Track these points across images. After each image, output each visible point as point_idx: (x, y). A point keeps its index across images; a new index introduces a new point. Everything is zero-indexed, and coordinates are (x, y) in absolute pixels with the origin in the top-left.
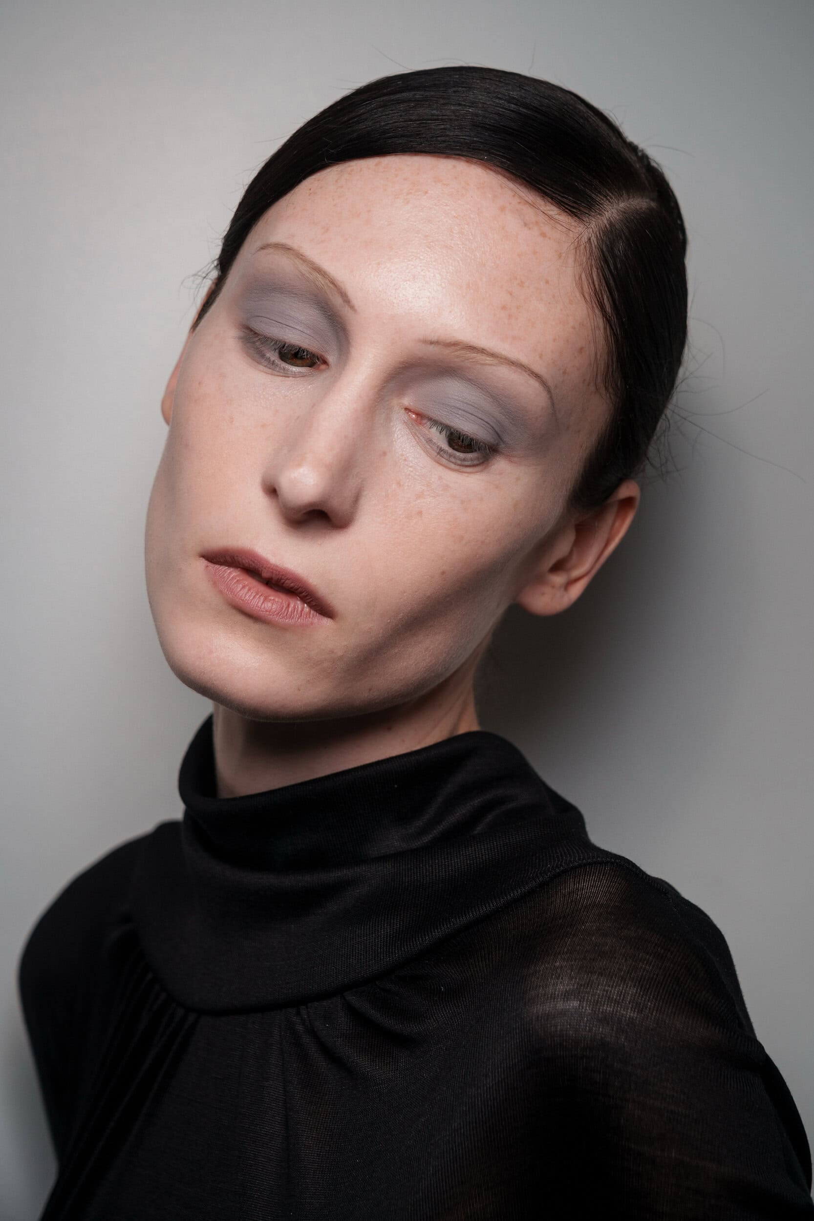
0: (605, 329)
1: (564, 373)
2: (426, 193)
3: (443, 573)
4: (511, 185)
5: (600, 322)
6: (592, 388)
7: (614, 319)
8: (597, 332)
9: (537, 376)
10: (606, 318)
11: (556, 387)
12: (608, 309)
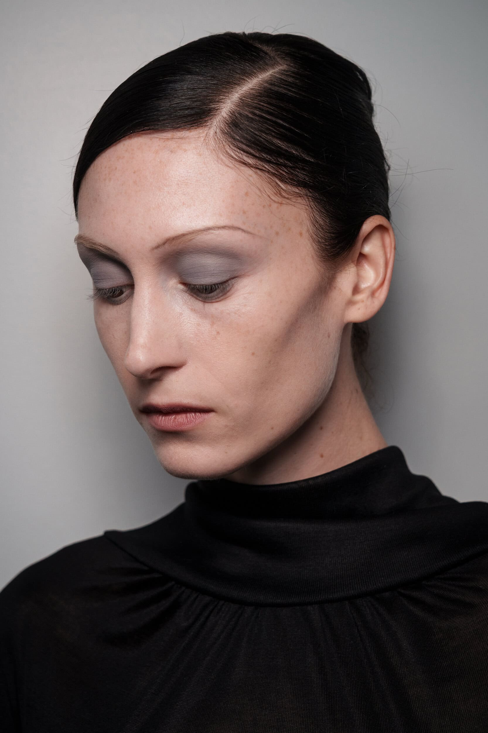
0: (256, 173)
1: (244, 212)
2: (116, 168)
3: (253, 354)
4: (156, 135)
5: (249, 171)
6: (275, 205)
7: (259, 163)
8: (251, 179)
9: (224, 227)
10: (252, 167)
11: (244, 223)
12: (250, 161)
